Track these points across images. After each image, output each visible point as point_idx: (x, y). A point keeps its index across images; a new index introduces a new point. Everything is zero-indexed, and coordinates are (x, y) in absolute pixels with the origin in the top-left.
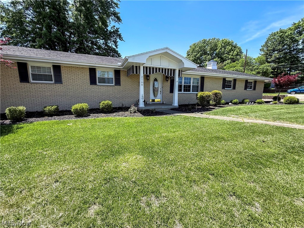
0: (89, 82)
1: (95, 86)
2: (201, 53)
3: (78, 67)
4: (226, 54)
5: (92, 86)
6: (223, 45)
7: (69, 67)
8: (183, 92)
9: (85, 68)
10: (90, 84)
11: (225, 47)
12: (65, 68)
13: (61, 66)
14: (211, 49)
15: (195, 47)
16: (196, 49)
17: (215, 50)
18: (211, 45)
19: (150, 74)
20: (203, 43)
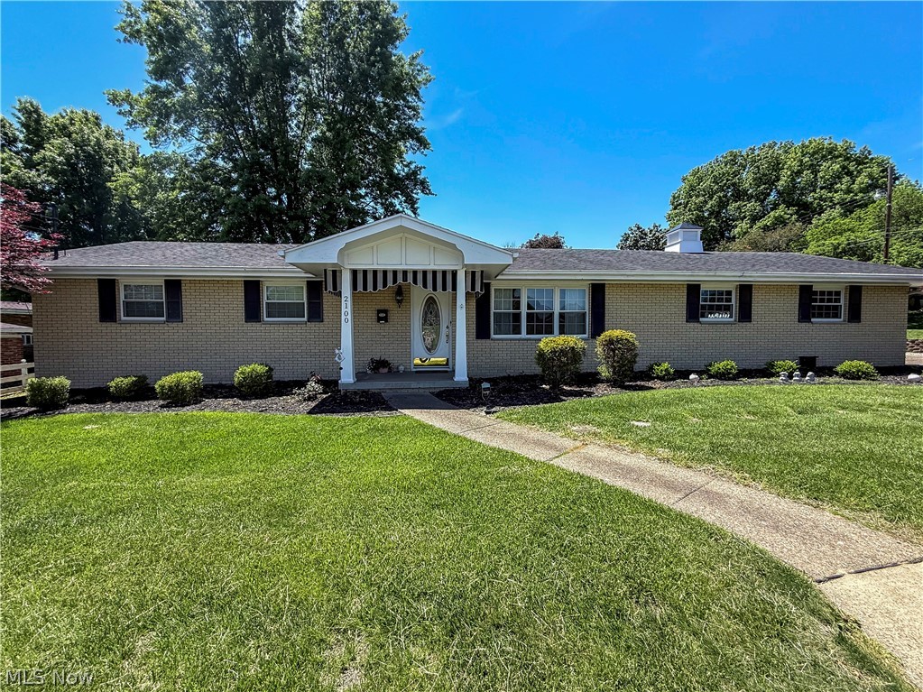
0: (244, 314)
1: (258, 325)
2: (720, 197)
4: (822, 188)
5: (249, 324)
6: (807, 159)
8: (524, 335)
9: (235, 281)
11: (814, 169)
12: (190, 285)
13: (182, 282)
14: (758, 181)
15: (700, 179)
16: (702, 186)
17: (775, 181)
18: (758, 167)
19: (375, 288)
20: (726, 165)
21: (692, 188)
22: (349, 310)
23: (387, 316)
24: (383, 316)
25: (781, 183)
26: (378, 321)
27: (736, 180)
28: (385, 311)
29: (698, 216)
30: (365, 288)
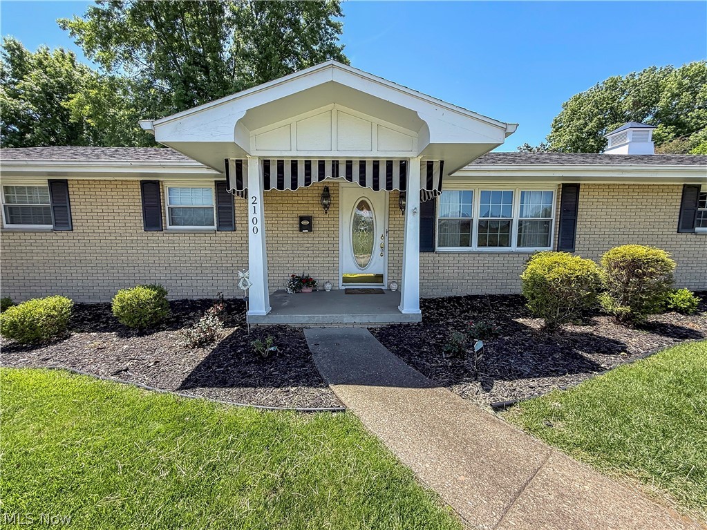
0: (142, 221)
1: (159, 234)
3: (111, 181)
5: (149, 234)
6: (687, 82)
7: (87, 182)
8: (474, 247)
9: (129, 181)
10: (143, 228)
12: (78, 186)
13: (69, 182)
14: (636, 104)
15: (581, 104)
16: (583, 110)
17: (654, 102)
18: (638, 90)
19: (294, 186)
20: (606, 91)
21: (574, 112)
22: (258, 216)
23: (310, 224)
24: (306, 224)
25: (660, 104)
26: (301, 231)
27: (615, 104)
28: (309, 218)
29: (578, 137)
30: (281, 186)
